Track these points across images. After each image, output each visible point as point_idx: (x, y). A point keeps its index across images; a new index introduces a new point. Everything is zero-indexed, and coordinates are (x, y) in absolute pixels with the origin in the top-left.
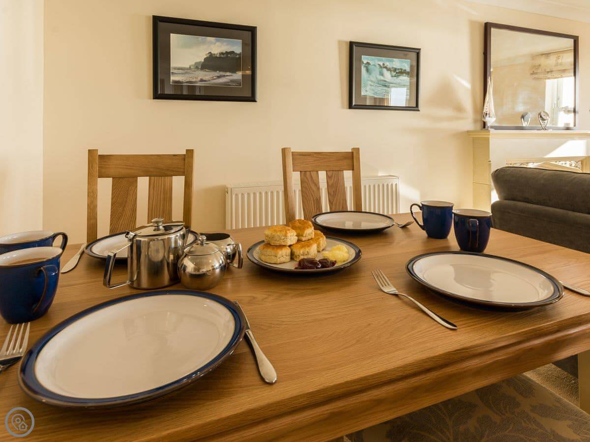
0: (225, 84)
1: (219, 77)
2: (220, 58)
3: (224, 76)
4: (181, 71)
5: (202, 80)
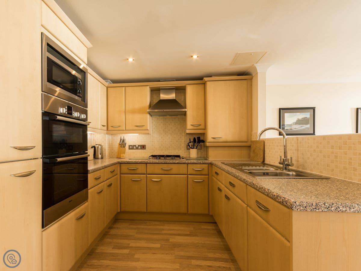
0: (304, 129)
1: (301, 127)
2: (302, 120)
3: (303, 126)
4: (288, 126)
5: (295, 128)
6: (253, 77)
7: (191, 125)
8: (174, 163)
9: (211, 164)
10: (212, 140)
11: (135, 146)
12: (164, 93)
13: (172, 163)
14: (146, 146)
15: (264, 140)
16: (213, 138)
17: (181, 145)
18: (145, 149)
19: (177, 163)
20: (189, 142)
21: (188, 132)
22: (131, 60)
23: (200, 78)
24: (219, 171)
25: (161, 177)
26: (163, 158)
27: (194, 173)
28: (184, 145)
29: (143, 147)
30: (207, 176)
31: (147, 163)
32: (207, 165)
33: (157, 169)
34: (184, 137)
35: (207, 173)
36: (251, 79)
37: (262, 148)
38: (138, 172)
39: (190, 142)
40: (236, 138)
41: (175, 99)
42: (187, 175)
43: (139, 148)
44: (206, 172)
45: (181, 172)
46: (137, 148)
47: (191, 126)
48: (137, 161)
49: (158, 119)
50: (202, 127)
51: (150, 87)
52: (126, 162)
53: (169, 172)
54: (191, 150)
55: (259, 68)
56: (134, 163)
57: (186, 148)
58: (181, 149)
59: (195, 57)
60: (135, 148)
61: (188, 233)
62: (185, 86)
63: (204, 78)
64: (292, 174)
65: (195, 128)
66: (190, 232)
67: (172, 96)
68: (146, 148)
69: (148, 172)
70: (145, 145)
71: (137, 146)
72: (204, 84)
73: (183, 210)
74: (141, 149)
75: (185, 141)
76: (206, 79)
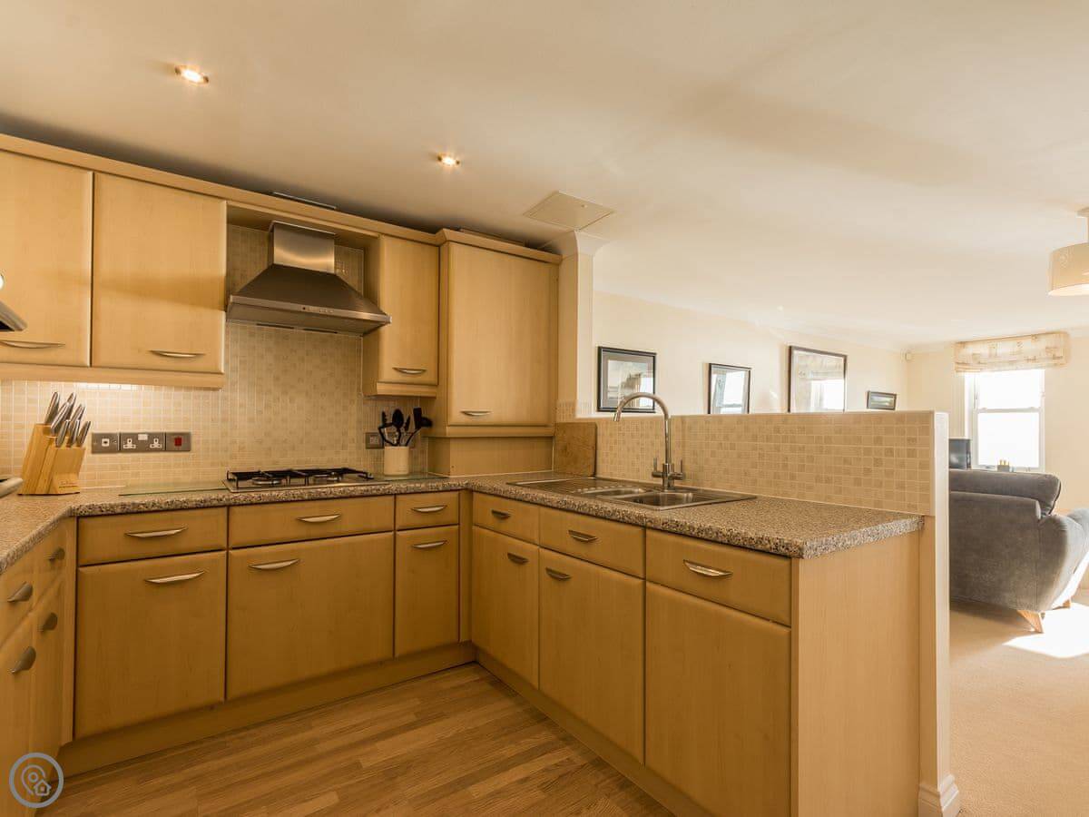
4: (613, 390)
6: (562, 260)
7: (395, 369)
8: (351, 497)
9: (466, 489)
10: (465, 419)
11: (134, 436)
12: (289, 246)
13: (341, 498)
14: (194, 439)
15: (596, 422)
16: (466, 413)
17: (345, 434)
18: (188, 450)
19: (362, 496)
20: (381, 424)
21: (382, 389)
22: (192, 76)
23: (431, 227)
24: (505, 506)
25: (293, 551)
26: (302, 481)
27: (418, 521)
28: (355, 435)
29: (178, 442)
30: (457, 527)
31: (235, 505)
32: (455, 494)
33: (279, 521)
34: (355, 406)
35: (454, 518)
36: (558, 264)
37: (591, 443)
38: (183, 545)
39: (385, 425)
40: (524, 416)
41: (333, 272)
42: (392, 533)
43: (156, 445)
44: (451, 516)
45: (374, 525)
46: (143, 447)
47: (395, 372)
48: (183, 498)
49: (252, 335)
50: (429, 377)
51: (228, 207)
52: (119, 510)
53: (332, 530)
54: (388, 449)
55: (584, 243)
56: (168, 510)
57: (364, 445)
58: (344, 447)
59: (449, 161)
60: (130, 445)
61: (412, 718)
62: (376, 238)
63: (445, 230)
64: (687, 498)
65: (408, 379)
66: (416, 714)
67: (325, 261)
68: (194, 446)
69: (237, 538)
70: (188, 435)
71: (143, 437)
72: (439, 248)
73: (379, 650)
74: (165, 449)
75: (359, 422)
76: (448, 233)
